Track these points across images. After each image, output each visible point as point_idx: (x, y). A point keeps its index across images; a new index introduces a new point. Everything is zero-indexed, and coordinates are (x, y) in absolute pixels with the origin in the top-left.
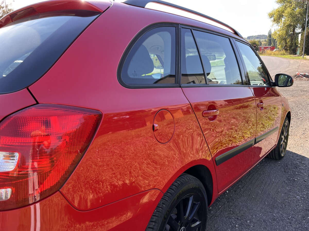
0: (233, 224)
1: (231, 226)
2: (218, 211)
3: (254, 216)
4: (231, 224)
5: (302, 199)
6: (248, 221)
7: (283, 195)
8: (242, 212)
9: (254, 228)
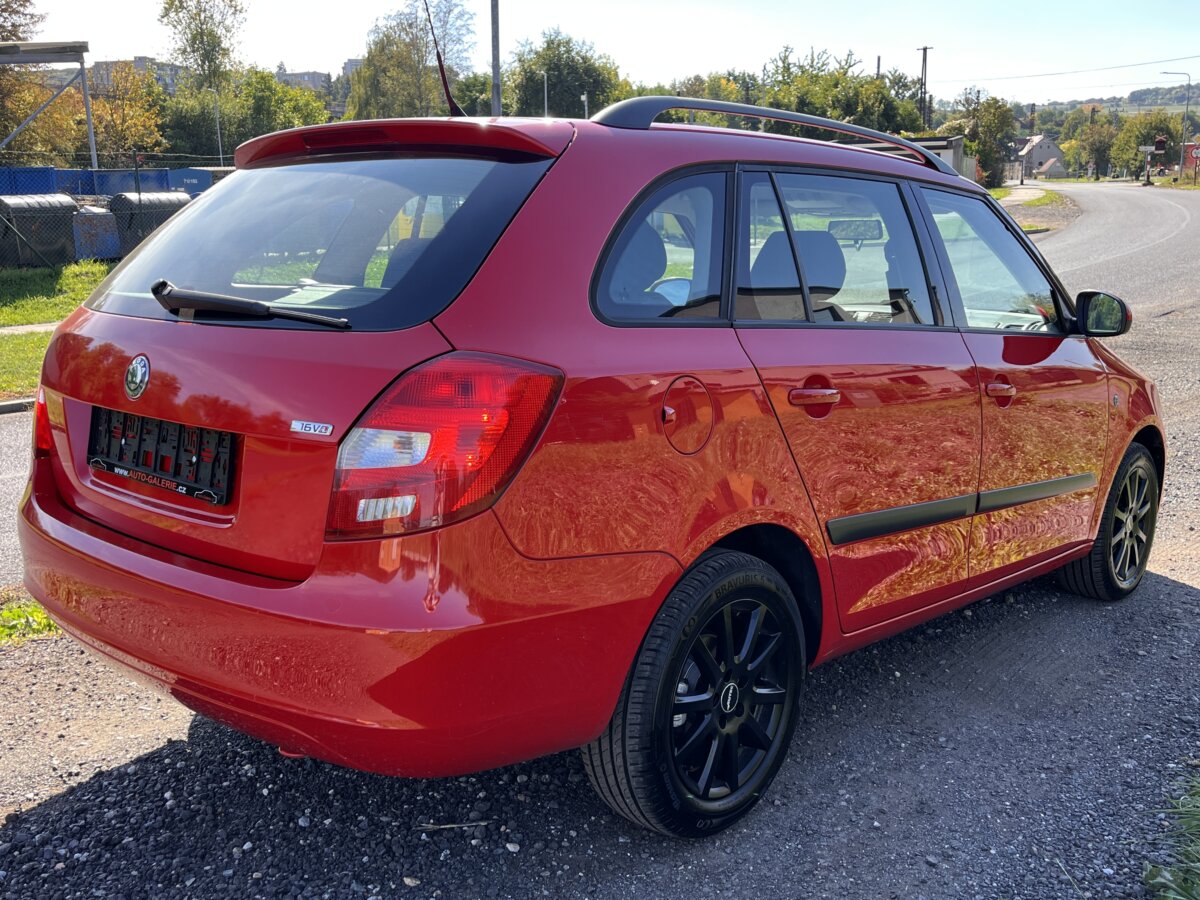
0: (895, 742)
1: (885, 746)
2: (855, 716)
3: (964, 730)
4: (887, 742)
5: (1137, 698)
6: (942, 739)
7: (1078, 687)
8: (929, 722)
9: (954, 752)
